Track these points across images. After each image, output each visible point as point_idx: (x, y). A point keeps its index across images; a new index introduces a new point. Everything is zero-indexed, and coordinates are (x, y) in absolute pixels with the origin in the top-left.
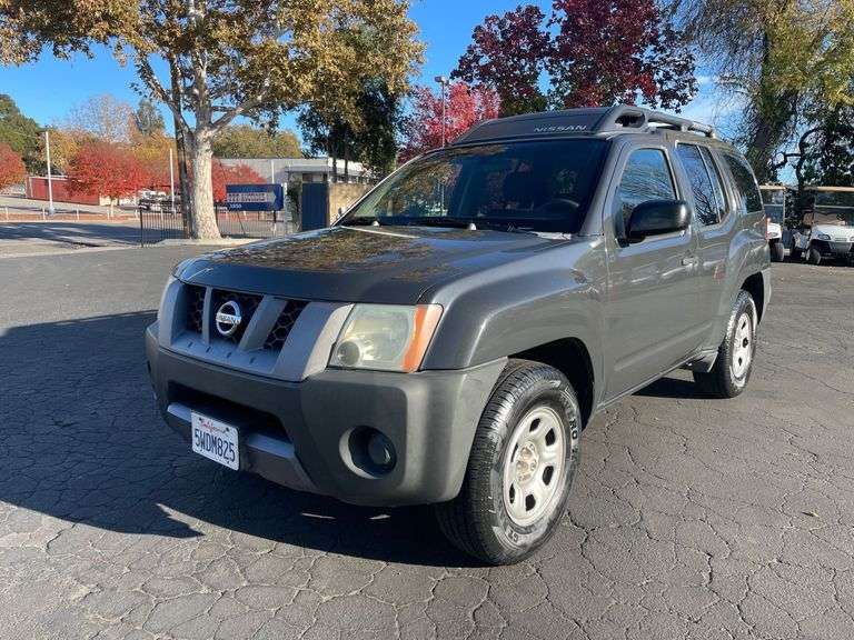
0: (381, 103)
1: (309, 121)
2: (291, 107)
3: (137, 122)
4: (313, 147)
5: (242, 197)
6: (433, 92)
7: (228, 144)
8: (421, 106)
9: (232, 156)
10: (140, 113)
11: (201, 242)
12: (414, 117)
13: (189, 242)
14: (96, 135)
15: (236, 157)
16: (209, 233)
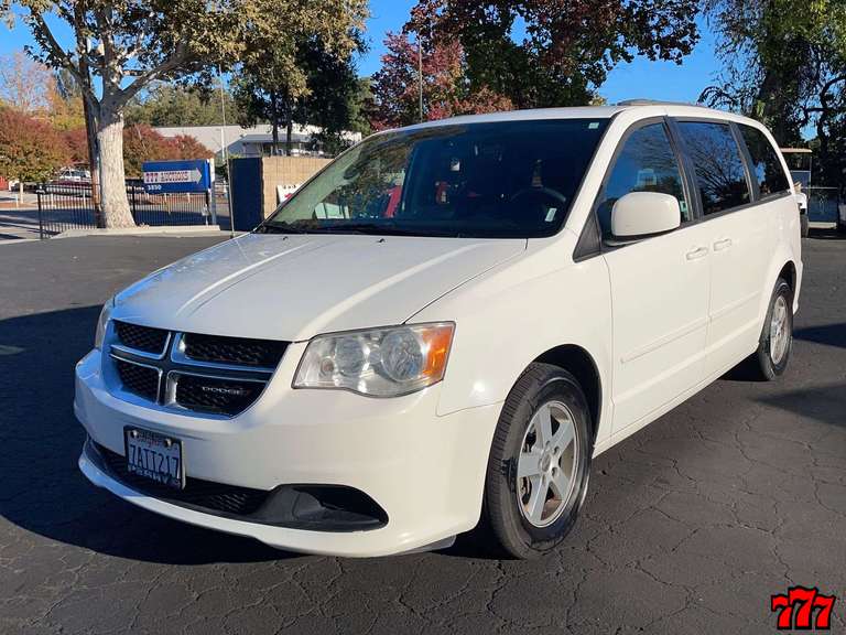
5: (161, 177)
7: (171, 111)
9: (177, 123)
11: (109, 232)
13: (95, 231)
15: (180, 125)
16: (120, 221)
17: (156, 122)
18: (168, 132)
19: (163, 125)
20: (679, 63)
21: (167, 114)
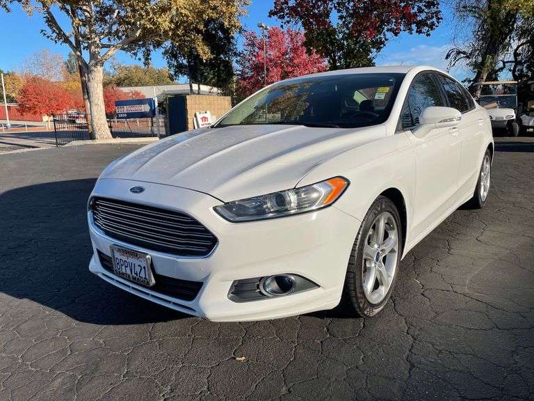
0: (221, 39)
1: (172, 54)
2: (158, 44)
3: (68, 67)
4: (176, 72)
5: (126, 109)
6: (257, 35)
7: (126, 78)
8: (249, 45)
9: (130, 85)
10: (69, 61)
11: (97, 142)
12: (245, 52)
13: (89, 142)
14: (39, 76)
15: (131, 86)
16: (104, 136)
17: (119, 84)
18: (125, 90)
19: (122, 86)
20: (428, 35)
21: (124, 80)
